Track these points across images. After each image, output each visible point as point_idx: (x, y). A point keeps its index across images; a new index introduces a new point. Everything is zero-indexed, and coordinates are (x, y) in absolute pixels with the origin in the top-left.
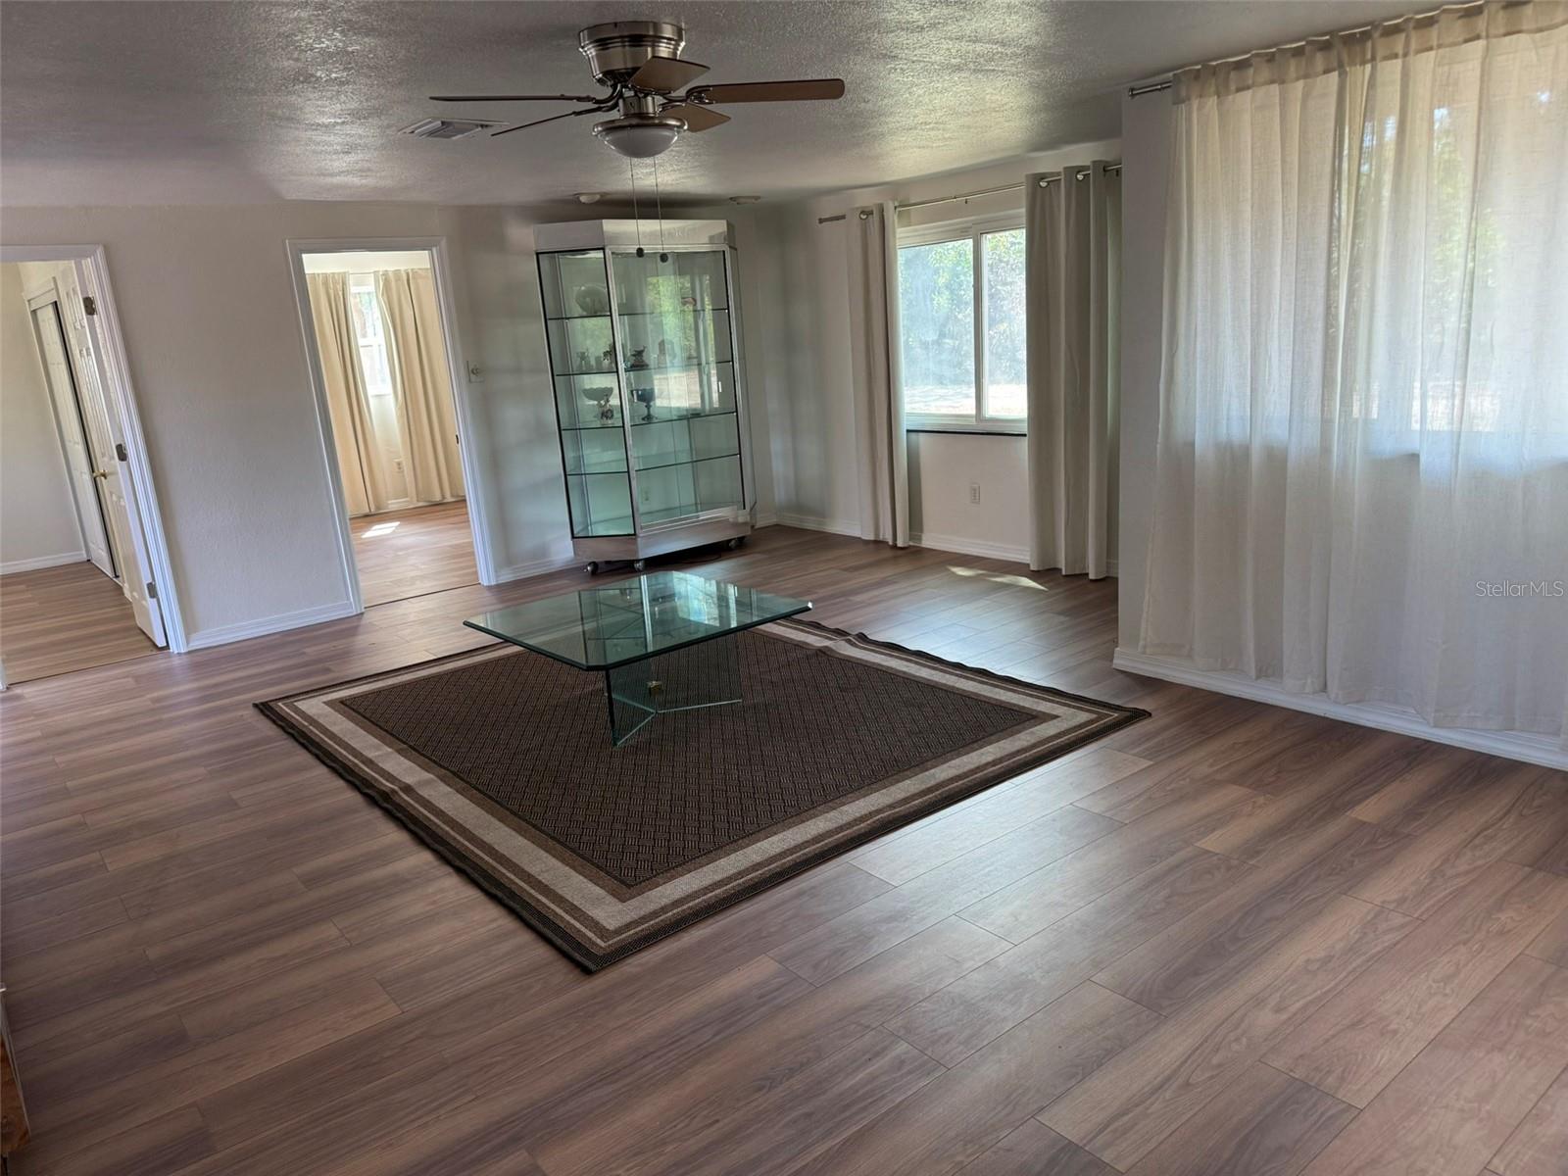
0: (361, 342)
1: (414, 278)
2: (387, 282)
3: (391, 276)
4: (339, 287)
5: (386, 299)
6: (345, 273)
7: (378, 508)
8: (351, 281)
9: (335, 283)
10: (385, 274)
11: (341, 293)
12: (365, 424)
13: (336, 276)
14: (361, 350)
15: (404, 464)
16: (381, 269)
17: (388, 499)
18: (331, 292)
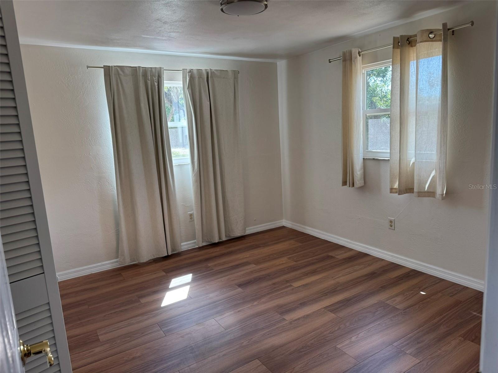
0: (170, 124)
1: (212, 77)
2: (192, 78)
3: (195, 72)
4: (156, 79)
5: (190, 91)
6: (161, 68)
7: (173, 250)
8: (165, 75)
9: (152, 76)
10: (191, 71)
11: (156, 84)
12: (169, 187)
13: (153, 70)
14: (169, 129)
15: (195, 216)
16: (189, 68)
17: (181, 243)
18: (149, 82)
